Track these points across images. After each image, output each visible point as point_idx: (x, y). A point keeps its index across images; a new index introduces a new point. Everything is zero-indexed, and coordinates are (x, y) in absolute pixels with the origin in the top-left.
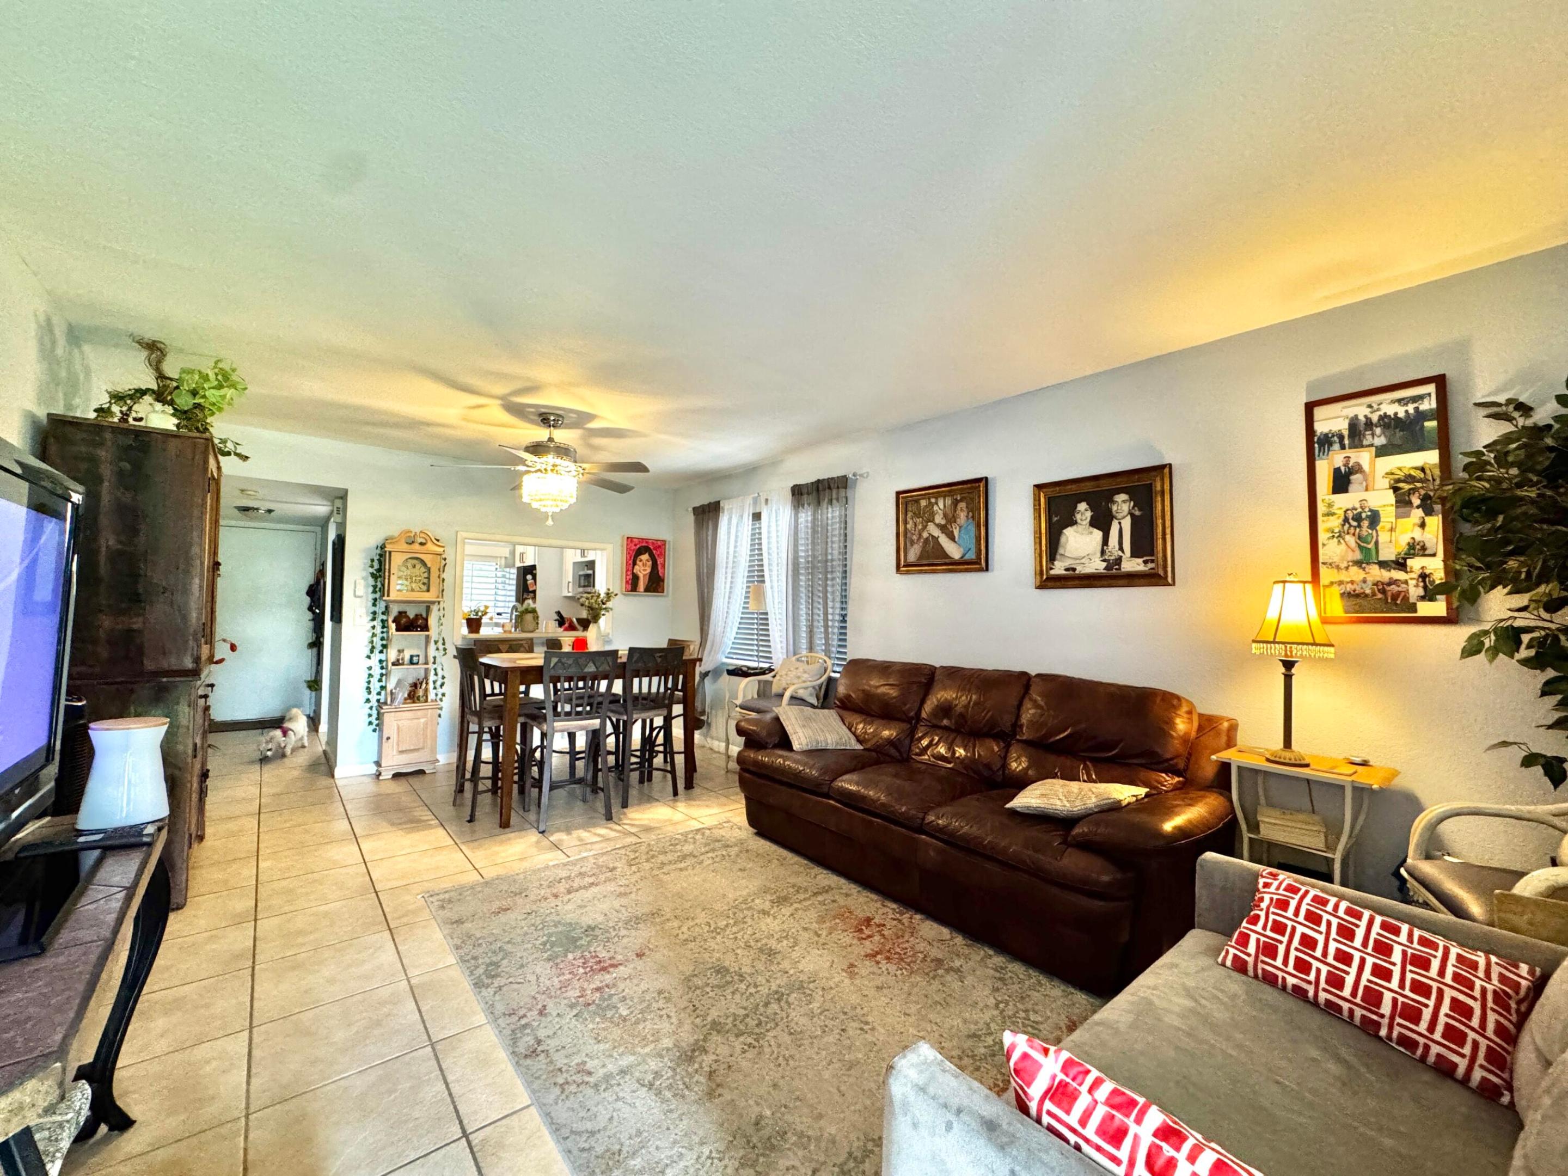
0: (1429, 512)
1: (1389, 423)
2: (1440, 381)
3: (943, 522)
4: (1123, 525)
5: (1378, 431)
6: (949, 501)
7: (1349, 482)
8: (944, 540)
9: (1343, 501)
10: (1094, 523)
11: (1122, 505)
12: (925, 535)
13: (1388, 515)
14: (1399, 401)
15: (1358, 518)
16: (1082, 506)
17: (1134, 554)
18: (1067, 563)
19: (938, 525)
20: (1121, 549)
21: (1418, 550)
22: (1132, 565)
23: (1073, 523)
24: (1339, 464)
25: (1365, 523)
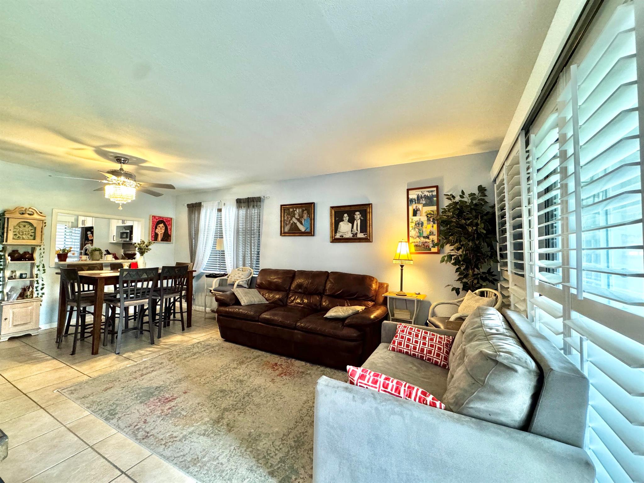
0: (434, 223)
1: (426, 197)
2: (437, 187)
3: (298, 218)
4: (358, 222)
5: (424, 199)
6: (301, 210)
7: (417, 213)
8: (298, 224)
9: (416, 219)
10: (349, 221)
11: (358, 216)
12: (292, 222)
13: (425, 223)
14: (428, 191)
15: (418, 224)
16: (346, 215)
17: (361, 232)
18: (341, 234)
19: (296, 219)
20: (357, 230)
21: (431, 233)
22: (360, 235)
23: (343, 221)
24: (414, 208)
25: (420, 225)
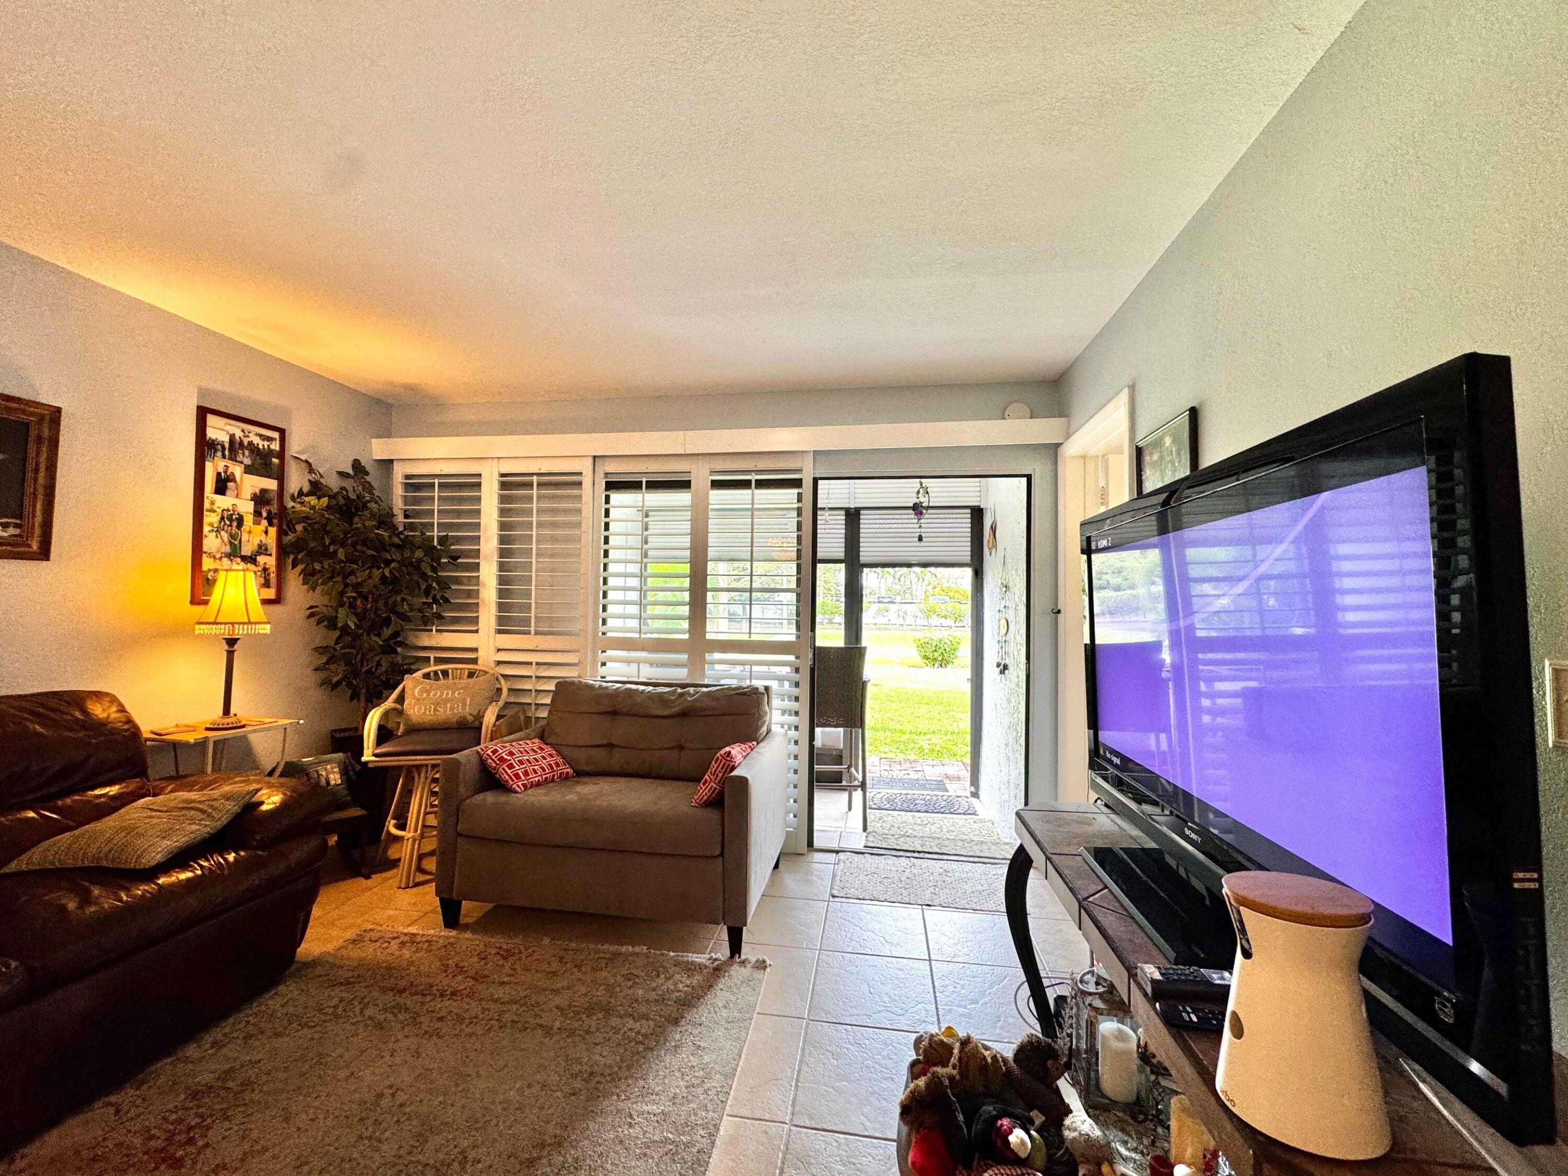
0: (271, 524)
1: (252, 448)
2: (282, 432)
5: (247, 453)
7: (226, 487)
9: (223, 502)
13: (249, 520)
14: (260, 436)
15: (230, 518)
21: (262, 549)
24: (221, 470)
25: (235, 524)
